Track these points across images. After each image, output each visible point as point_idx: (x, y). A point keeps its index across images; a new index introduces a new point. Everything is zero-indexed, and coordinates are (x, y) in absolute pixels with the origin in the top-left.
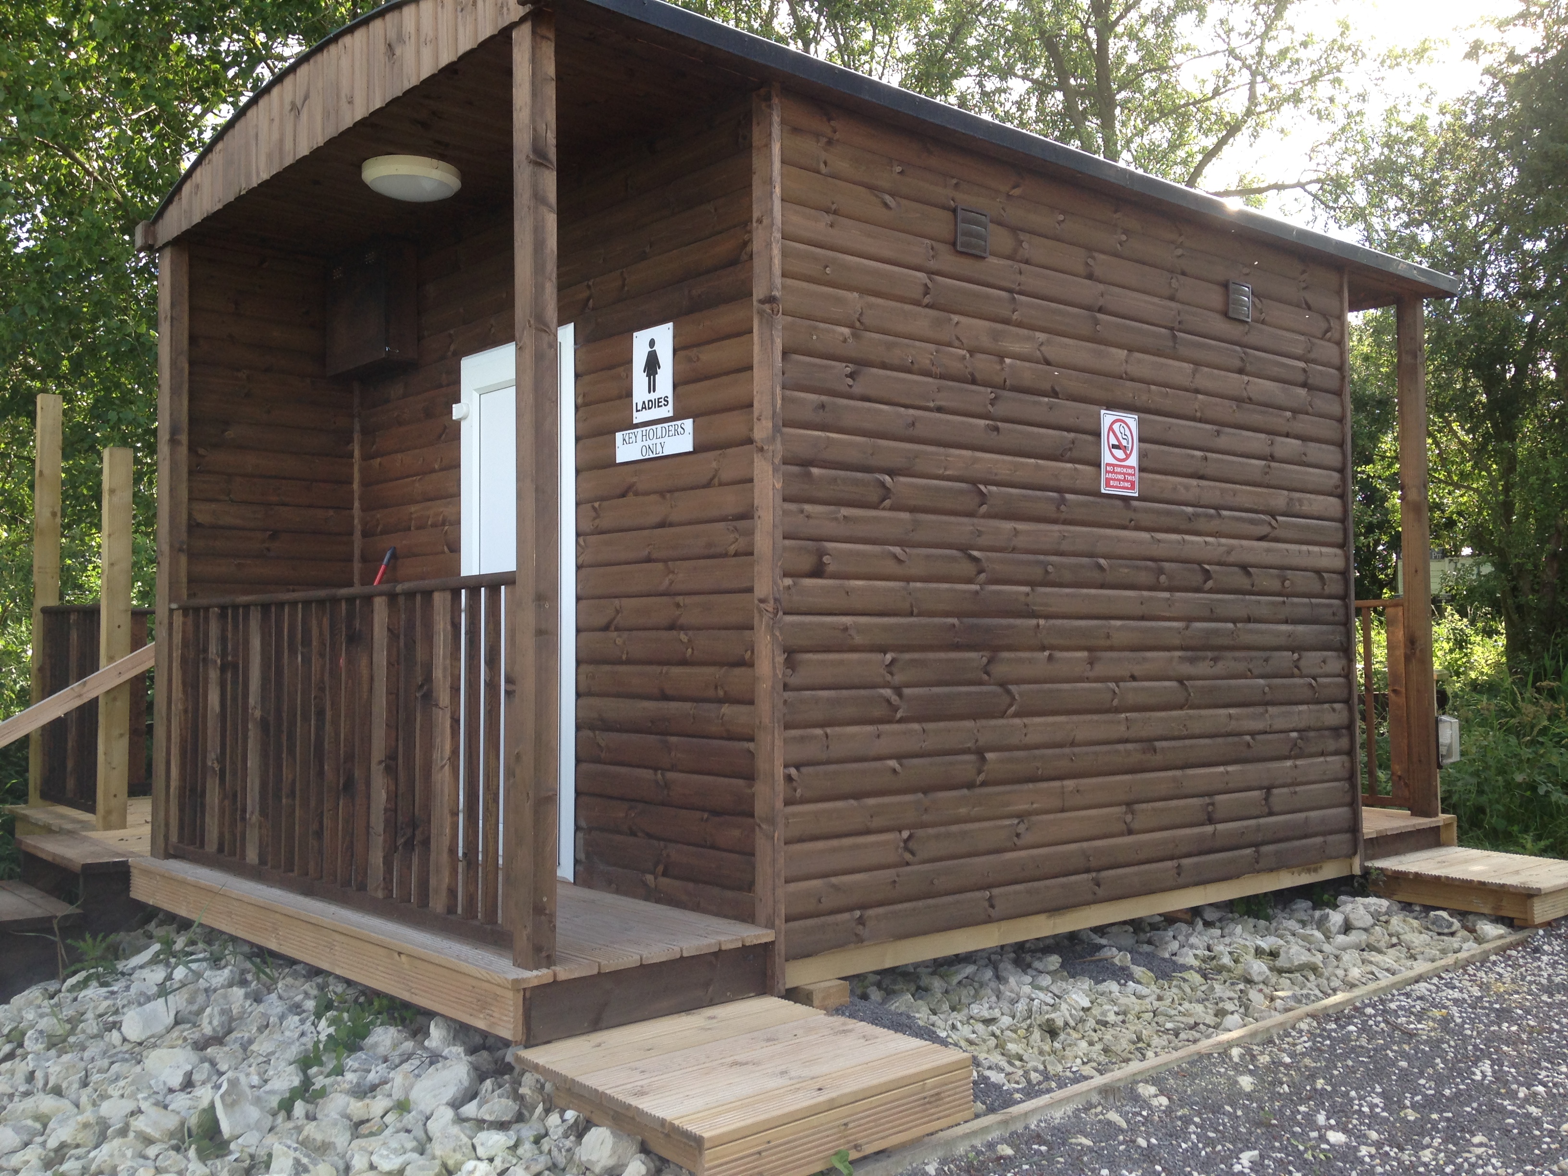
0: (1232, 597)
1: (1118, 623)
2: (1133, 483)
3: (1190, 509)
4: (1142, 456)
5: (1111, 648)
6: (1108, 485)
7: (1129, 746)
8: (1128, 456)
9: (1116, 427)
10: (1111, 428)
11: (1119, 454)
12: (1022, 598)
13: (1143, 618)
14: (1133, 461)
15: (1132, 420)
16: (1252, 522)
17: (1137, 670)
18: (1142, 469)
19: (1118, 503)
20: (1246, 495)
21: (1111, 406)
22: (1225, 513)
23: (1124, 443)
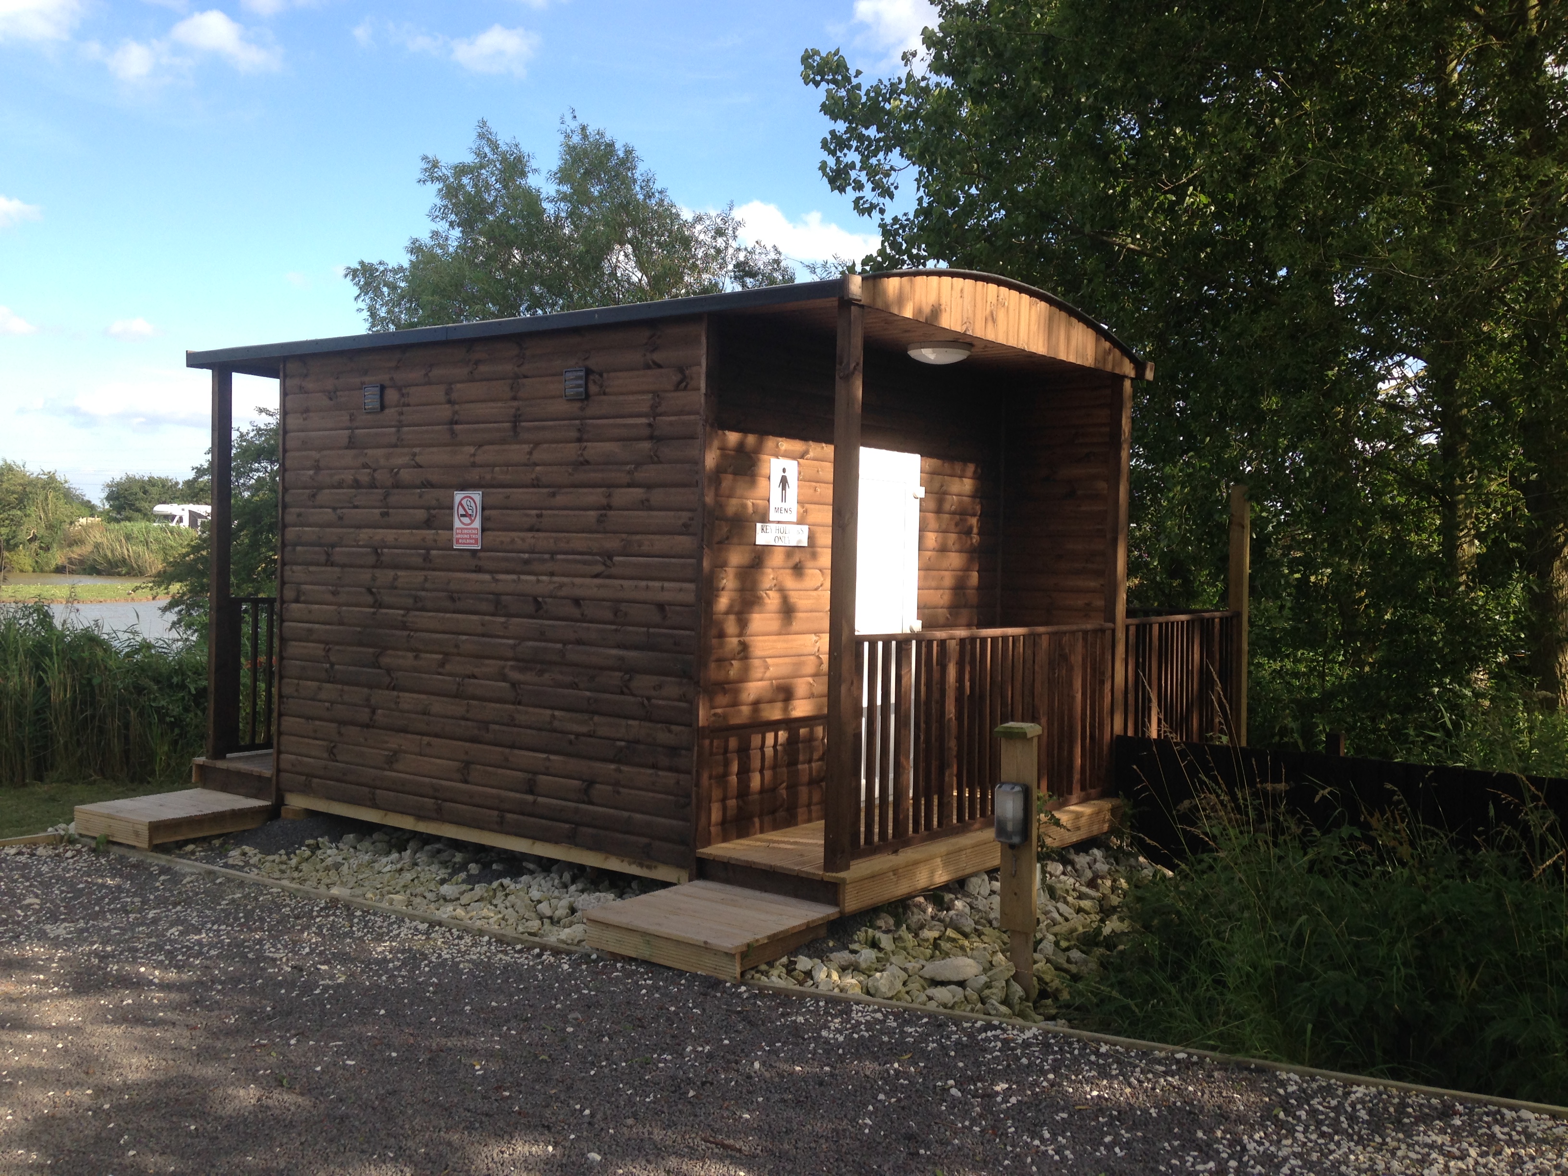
0: (564, 623)
1: (464, 637)
2: (476, 540)
3: (526, 556)
4: (484, 520)
5: (459, 655)
6: (457, 542)
7: (469, 723)
8: (472, 521)
9: (464, 502)
10: (460, 504)
11: (466, 520)
12: (400, 618)
13: (483, 635)
14: (477, 524)
15: (477, 496)
16: (585, 563)
17: (476, 671)
18: (483, 530)
19: (468, 553)
20: (579, 541)
21: (463, 487)
22: (559, 557)
23: (470, 512)
